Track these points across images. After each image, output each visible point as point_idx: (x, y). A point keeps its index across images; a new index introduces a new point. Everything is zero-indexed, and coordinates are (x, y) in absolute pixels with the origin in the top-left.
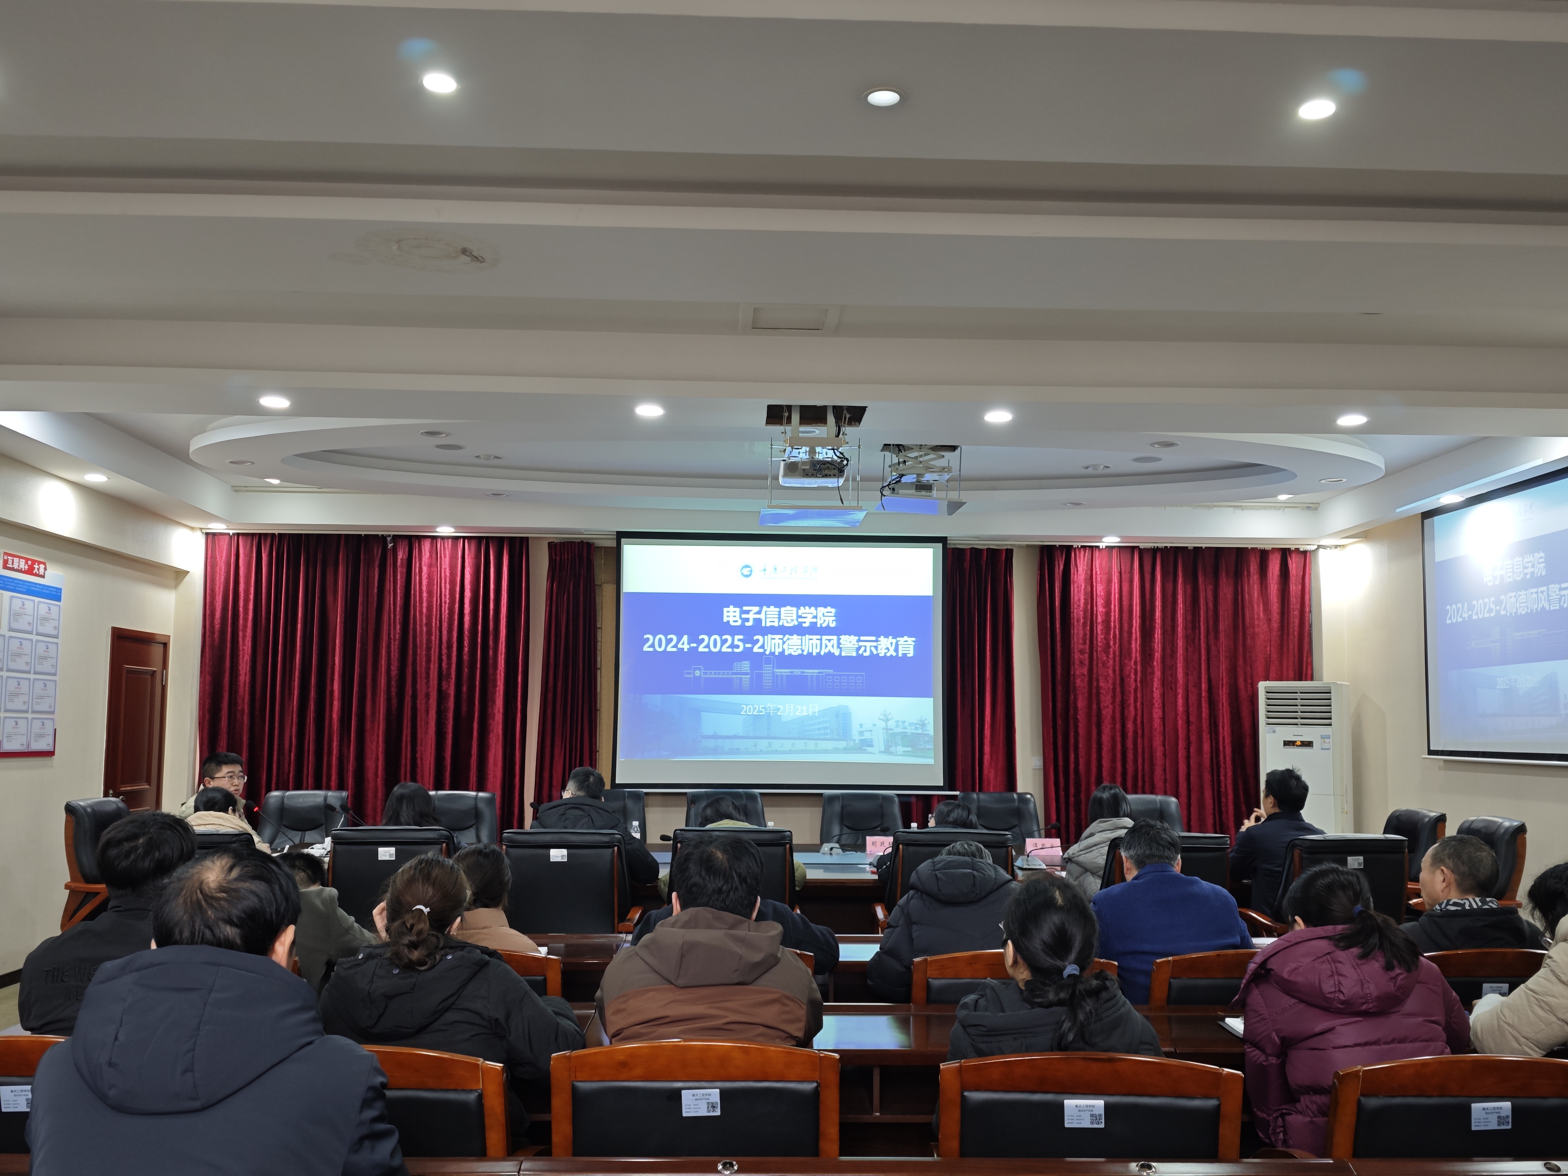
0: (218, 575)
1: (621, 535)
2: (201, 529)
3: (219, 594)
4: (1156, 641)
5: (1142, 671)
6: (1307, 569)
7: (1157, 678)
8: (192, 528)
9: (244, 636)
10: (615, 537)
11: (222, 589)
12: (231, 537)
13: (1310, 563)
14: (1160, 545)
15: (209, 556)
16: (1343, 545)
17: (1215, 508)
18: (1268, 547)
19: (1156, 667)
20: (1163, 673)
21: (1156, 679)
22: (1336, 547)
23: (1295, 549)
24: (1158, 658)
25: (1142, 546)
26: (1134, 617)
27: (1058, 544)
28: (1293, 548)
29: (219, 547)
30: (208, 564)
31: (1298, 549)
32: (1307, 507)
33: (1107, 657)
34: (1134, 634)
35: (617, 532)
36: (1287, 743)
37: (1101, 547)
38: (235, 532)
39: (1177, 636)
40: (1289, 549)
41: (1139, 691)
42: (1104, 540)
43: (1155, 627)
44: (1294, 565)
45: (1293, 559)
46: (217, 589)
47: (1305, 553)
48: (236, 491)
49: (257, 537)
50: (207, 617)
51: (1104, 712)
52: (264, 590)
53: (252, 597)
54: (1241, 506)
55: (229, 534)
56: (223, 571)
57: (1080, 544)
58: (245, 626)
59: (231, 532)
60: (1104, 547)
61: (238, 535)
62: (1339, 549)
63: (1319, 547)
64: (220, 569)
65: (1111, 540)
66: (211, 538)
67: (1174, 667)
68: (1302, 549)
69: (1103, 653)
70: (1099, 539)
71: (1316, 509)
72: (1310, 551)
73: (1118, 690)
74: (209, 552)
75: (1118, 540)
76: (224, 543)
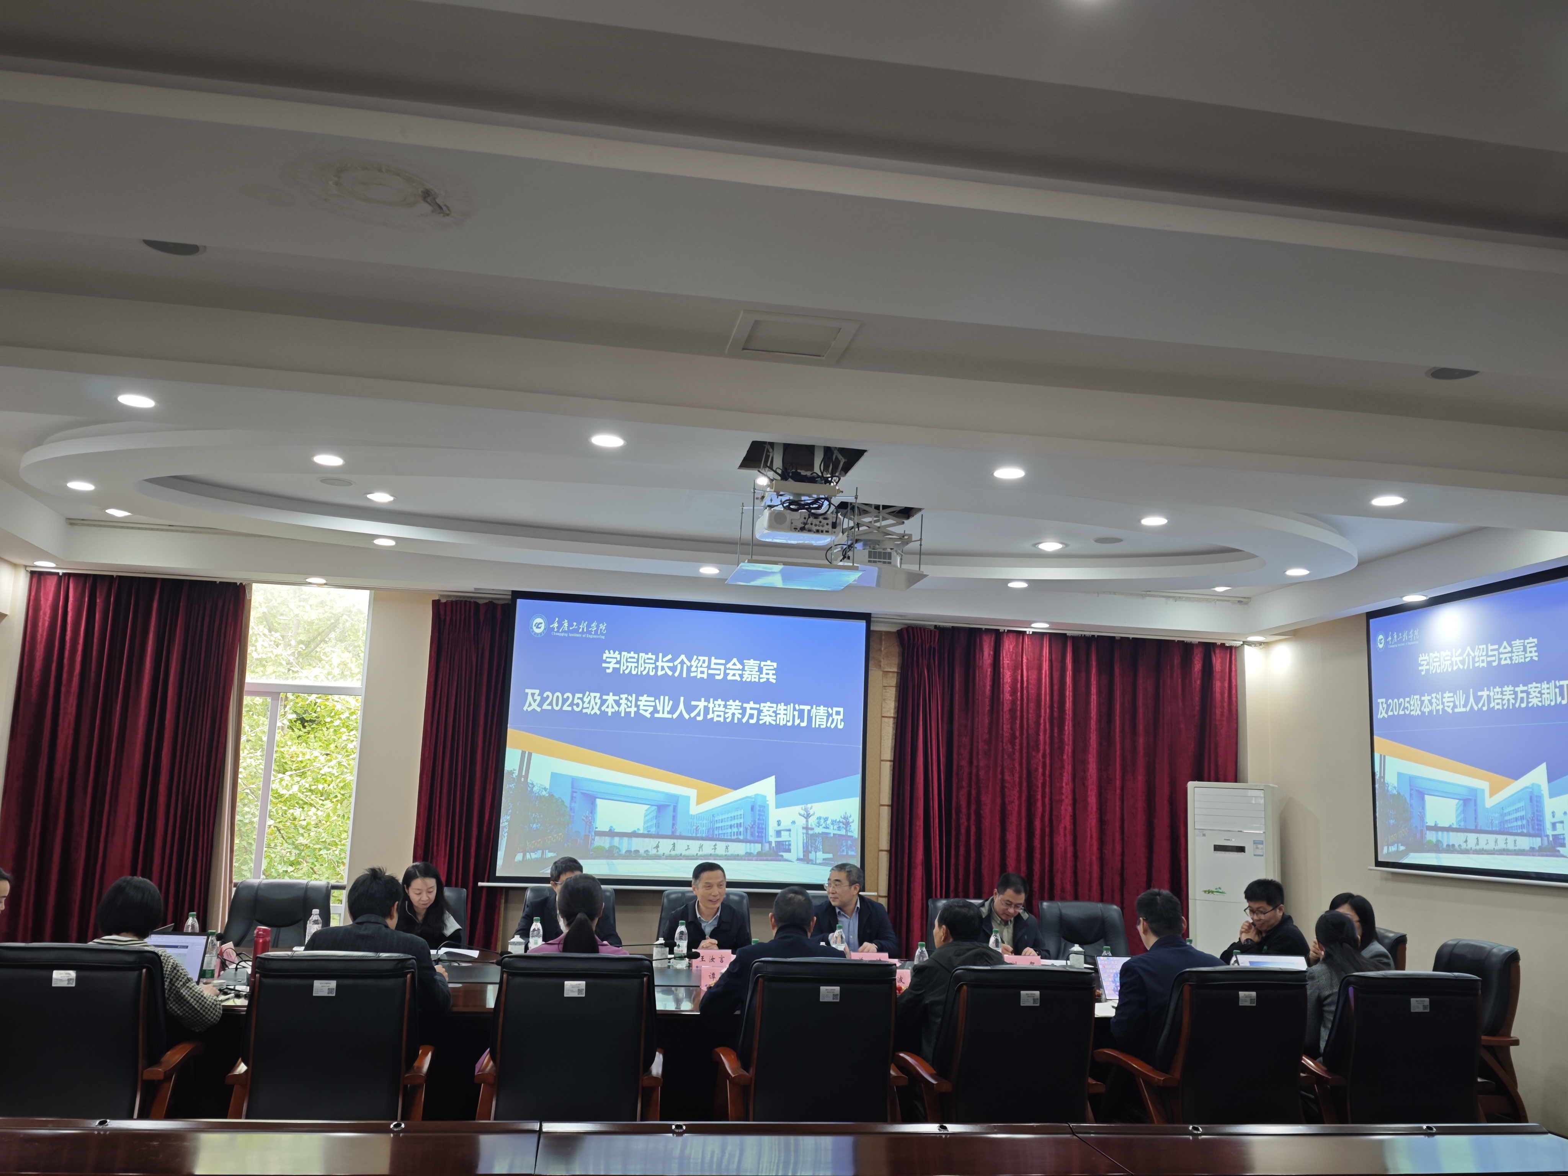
0: (41, 620)
1: (518, 595)
2: (26, 566)
3: (41, 642)
4: (1067, 733)
5: (1051, 764)
6: (1233, 666)
7: (1068, 772)
8: (15, 566)
9: (68, 692)
10: (510, 597)
11: (45, 637)
12: (60, 578)
13: (1236, 659)
14: (1087, 634)
15: (32, 598)
16: (1267, 643)
17: (1148, 598)
18: (1195, 641)
19: (1066, 761)
20: (1074, 768)
21: (1065, 774)
22: (1260, 643)
23: (1221, 644)
24: (1068, 751)
25: (1069, 633)
26: (1043, 707)
27: (984, 627)
28: (1219, 642)
29: (45, 588)
30: (31, 607)
31: (1224, 644)
32: (1239, 601)
33: (1013, 748)
34: (1042, 725)
35: (512, 591)
36: (1218, 848)
37: (1028, 633)
38: (65, 571)
39: (1090, 729)
40: (1215, 644)
41: (1047, 786)
42: (1033, 625)
43: (1065, 718)
44: (1219, 661)
45: (1218, 655)
46: (39, 636)
47: (1231, 648)
48: (71, 524)
49: (92, 578)
50: (25, 668)
51: (1009, 808)
52: (95, 640)
53: (80, 648)
54: (1174, 597)
55: (58, 574)
56: (48, 615)
57: (1007, 629)
58: (70, 680)
59: (61, 572)
60: (1031, 633)
61: (68, 575)
62: (1263, 646)
63: (1244, 643)
64: (45, 614)
65: (1041, 626)
66: (37, 577)
67: (1085, 762)
68: (1227, 645)
69: (1009, 744)
70: (1028, 624)
71: (1247, 603)
72: (1236, 648)
73: (1025, 785)
74: (33, 594)
75: (1047, 626)
76: (51, 585)
